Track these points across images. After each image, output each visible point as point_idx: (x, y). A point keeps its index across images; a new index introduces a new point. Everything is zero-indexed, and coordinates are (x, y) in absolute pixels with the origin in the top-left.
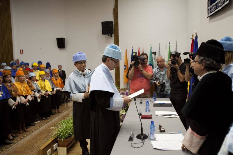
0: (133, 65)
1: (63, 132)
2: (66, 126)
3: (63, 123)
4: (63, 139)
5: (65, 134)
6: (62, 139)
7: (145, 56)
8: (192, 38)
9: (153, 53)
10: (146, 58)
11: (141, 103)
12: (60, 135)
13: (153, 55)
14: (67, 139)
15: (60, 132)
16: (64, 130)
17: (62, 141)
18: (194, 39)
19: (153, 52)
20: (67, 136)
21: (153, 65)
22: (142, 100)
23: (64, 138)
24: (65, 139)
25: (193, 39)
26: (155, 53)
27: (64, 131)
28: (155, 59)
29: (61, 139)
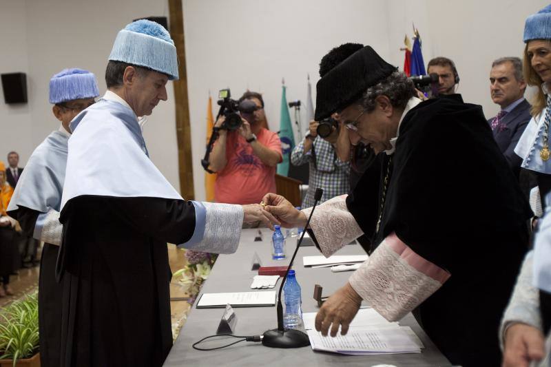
0: (223, 127)
1: (17, 336)
2: (27, 316)
3: (17, 309)
4: (18, 358)
5: (23, 344)
6: (12, 359)
7: (256, 101)
8: (404, 46)
9: (291, 105)
10: (259, 107)
11: (258, 239)
12: (6, 346)
13: (292, 110)
14: (30, 357)
15: (6, 335)
16: (18, 327)
17: (12, 363)
18: (411, 49)
19: (290, 100)
20: (30, 347)
21: (293, 140)
22: (263, 233)
23: (19, 355)
24: (24, 358)
25: (406, 49)
26: (298, 104)
27: (20, 333)
28: (297, 123)
29: (11, 357)
